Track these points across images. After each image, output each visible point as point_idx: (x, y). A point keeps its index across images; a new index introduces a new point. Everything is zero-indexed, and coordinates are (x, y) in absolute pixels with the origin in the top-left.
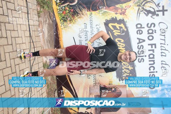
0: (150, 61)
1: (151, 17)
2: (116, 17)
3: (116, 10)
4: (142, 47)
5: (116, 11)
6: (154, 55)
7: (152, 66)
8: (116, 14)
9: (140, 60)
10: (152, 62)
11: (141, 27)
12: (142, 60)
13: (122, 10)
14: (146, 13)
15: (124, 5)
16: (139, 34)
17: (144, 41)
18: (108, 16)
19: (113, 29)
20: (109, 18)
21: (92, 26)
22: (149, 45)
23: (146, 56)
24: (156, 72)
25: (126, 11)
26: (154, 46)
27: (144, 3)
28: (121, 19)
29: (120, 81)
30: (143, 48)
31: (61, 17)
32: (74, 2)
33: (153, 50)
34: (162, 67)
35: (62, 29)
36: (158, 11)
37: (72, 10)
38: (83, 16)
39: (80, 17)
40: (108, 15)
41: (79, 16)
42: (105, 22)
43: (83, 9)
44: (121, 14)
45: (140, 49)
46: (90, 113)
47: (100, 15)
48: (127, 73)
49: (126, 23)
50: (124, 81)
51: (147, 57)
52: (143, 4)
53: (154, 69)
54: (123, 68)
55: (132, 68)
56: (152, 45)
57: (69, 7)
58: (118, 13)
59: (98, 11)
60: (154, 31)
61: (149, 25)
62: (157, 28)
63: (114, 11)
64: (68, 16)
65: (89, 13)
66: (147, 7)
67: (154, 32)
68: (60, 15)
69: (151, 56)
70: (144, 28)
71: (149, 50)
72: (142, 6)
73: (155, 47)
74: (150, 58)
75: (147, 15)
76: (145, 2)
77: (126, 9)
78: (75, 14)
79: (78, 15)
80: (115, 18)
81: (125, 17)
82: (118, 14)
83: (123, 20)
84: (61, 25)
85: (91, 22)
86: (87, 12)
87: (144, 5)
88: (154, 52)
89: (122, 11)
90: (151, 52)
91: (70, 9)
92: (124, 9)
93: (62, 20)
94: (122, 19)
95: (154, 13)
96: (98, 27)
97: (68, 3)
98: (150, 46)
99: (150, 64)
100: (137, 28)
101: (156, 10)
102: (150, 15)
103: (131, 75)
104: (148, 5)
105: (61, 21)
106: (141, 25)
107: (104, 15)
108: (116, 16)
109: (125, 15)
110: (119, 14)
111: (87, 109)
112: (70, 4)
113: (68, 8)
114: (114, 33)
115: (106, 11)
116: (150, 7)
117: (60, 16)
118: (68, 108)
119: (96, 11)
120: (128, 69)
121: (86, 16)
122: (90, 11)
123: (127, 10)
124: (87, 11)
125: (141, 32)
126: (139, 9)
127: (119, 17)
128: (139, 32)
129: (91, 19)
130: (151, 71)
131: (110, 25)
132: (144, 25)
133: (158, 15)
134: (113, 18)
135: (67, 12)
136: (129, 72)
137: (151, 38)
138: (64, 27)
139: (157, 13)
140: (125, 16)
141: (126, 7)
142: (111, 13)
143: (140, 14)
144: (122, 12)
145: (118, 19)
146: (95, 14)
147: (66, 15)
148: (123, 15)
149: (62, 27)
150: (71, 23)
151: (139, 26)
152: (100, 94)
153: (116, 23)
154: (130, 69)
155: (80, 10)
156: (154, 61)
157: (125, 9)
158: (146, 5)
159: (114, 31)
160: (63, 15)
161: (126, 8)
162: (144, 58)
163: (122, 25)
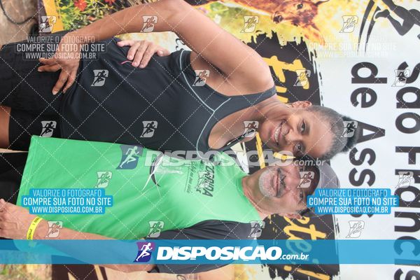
0: (398, 215)
2: (275, 35)
3: (278, 4)
4: (368, 157)
5: (278, 9)
7: (407, 235)
8: (277, 20)
10: (410, 222)
11: (371, 80)
13: (300, 7)
14: (401, 21)
16: (360, 105)
17: (380, 133)
20: (247, 35)
22: (399, 149)
25: (315, 9)
28: (294, 43)
30: (371, 162)
31: (68, 18)
33: (416, 174)
44: (296, 22)
45: (359, 163)
49: (314, 57)
55: (323, 235)
56: (412, 151)
58: (284, 15)
59: (207, 6)
63: (269, 10)
64: (93, 16)
68: (67, 11)
70: (384, 80)
75: (402, 30)
80: (270, 35)
81: (311, 36)
82: (283, 22)
83: (303, 44)
89: (302, 10)
94: (298, 42)
98: (406, 155)
99: (398, 229)
100: (356, 79)
102: (416, 30)
106: (374, 69)
107: (228, 22)
108: (277, 28)
109: (314, 26)
110: (287, 24)
115: (237, 9)
117: (65, 16)
119: (202, 7)
120: (307, 237)
123: (320, 7)
125: (368, 98)
127: (288, 33)
128: (359, 97)
132: (388, 70)
134: (262, 37)
135: (93, 0)
137: (409, 123)
140: (312, 29)
143: (373, 22)
144: (300, 14)
145: (282, 43)
147: (87, 15)
148: (302, 24)
151: (364, 73)
153: (274, 58)
154: (314, 238)
160: (77, 12)
163: (297, 66)
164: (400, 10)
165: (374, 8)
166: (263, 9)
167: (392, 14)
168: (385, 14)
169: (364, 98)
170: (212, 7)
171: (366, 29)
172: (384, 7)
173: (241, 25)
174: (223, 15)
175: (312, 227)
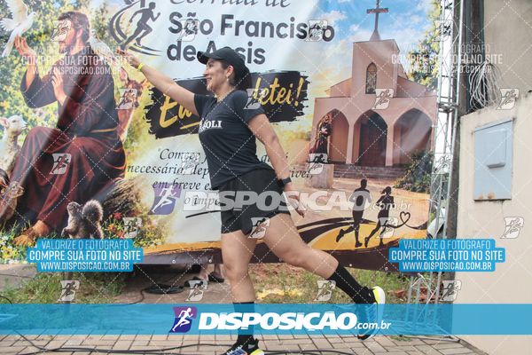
0: (263, 35)
1: (154, 20)
2: (146, 108)
6: (250, 23)
7: (275, 30)
9: (259, 60)
10: (268, 29)
11: (178, 48)
12: (259, 53)
14: (143, 31)
15: (118, 84)
17: (212, 43)
18: (141, 126)
19: (176, 117)
20: (146, 126)
21: (161, 169)
23: (250, 44)
24: (293, 19)
26: (227, 21)
27: (119, 36)
28: (152, 95)
29: (303, 114)
32: (97, 209)
33: (239, 24)
34: (282, 6)
35: (163, 243)
36: (143, 5)
37: (117, 215)
38: (135, 190)
39: (137, 197)
40: (137, 125)
41: (133, 198)
42: (154, 135)
43: (116, 188)
44: (139, 94)
46: (383, 193)
47: (137, 148)
48: (287, 94)
50: (305, 103)
51: (253, 39)
52: (121, 38)
53: (286, 26)
54: (273, 103)
55: (276, 80)
56: (224, 26)
57: (108, 221)
59: (126, 151)
60: (191, 17)
61: (176, 27)
62: (184, 9)
65: (128, 175)
66: (129, 28)
67: (193, 18)
69: (252, 29)
71: (237, 34)
72: (125, 41)
73: (231, 17)
74: (256, 34)
75: (149, 30)
76: (116, 32)
77: (128, 79)
78: (127, 208)
79: (132, 201)
80: (147, 111)
83: (154, 89)
84: (152, 245)
85: (151, 170)
86: (125, 179)
87: (124, 37)
88: (242, 23)
90: (242, 28)
91: (112, 219)
92: (127, 85)
93: (141, 243)
94: (152, 92)
95: (147, 14)
96: (165, 155)
97: (98, 224)
98: (227, 30)
99: (272, 36)
100: (178, 57)
101: (139, 9)
102: (149, 22)
103: (291, 86)
104: (124, 26)
105: (141, 246)
106: (171, 47)
107: (137, 137)
108: (142, 105)
109: (142, 82)
110: (139, 98)
111: (370, 201)
112: (101, 218)
113: (111, 226)
114: (185, 116)
116: (131, 21)
118: (363, 247)
119: (126, 154)
120: (278, 89)
121: (135, 182)
122: (123, 171)
124: (123, 177)
125: (190, 50)
126: (131, 48)
127: (146, 98)
128: (190, 56)
129: (144, 170)
130: (289, 34)
131: (164, 123)
132: (174, 39)
133: (152, 5)
134: (148, 116)
135: (119, 227)
136: (283, 89)
137: (207, 27)
138: (160, 238)
139: (147, 6)
141: (122, 80)
142: (134, 117)
143: (143, 47)
145: (152, 103)
146: (134, 158)
149: (159, 244)
150: (149, 220)
151: (174, 52)
152: (333, 165)
153: (161, 108)
154: (278, 86)
155: (119, 194)
156: (264, 25)
157: (127, 82)
158: (123, 31)
159: (182, 116)
161: (126, 78)
162: (254, 48)
164: (137, 32)
165: (135, 47)
166: (129, 114)
167: (139, 36)
168: (138, 40)
169: (190, 53)
170: (126, 148)
171: (148, 51)
172: (134, 41)
173: (139, 129)
174: (132, 141)
175: (271, 86)
